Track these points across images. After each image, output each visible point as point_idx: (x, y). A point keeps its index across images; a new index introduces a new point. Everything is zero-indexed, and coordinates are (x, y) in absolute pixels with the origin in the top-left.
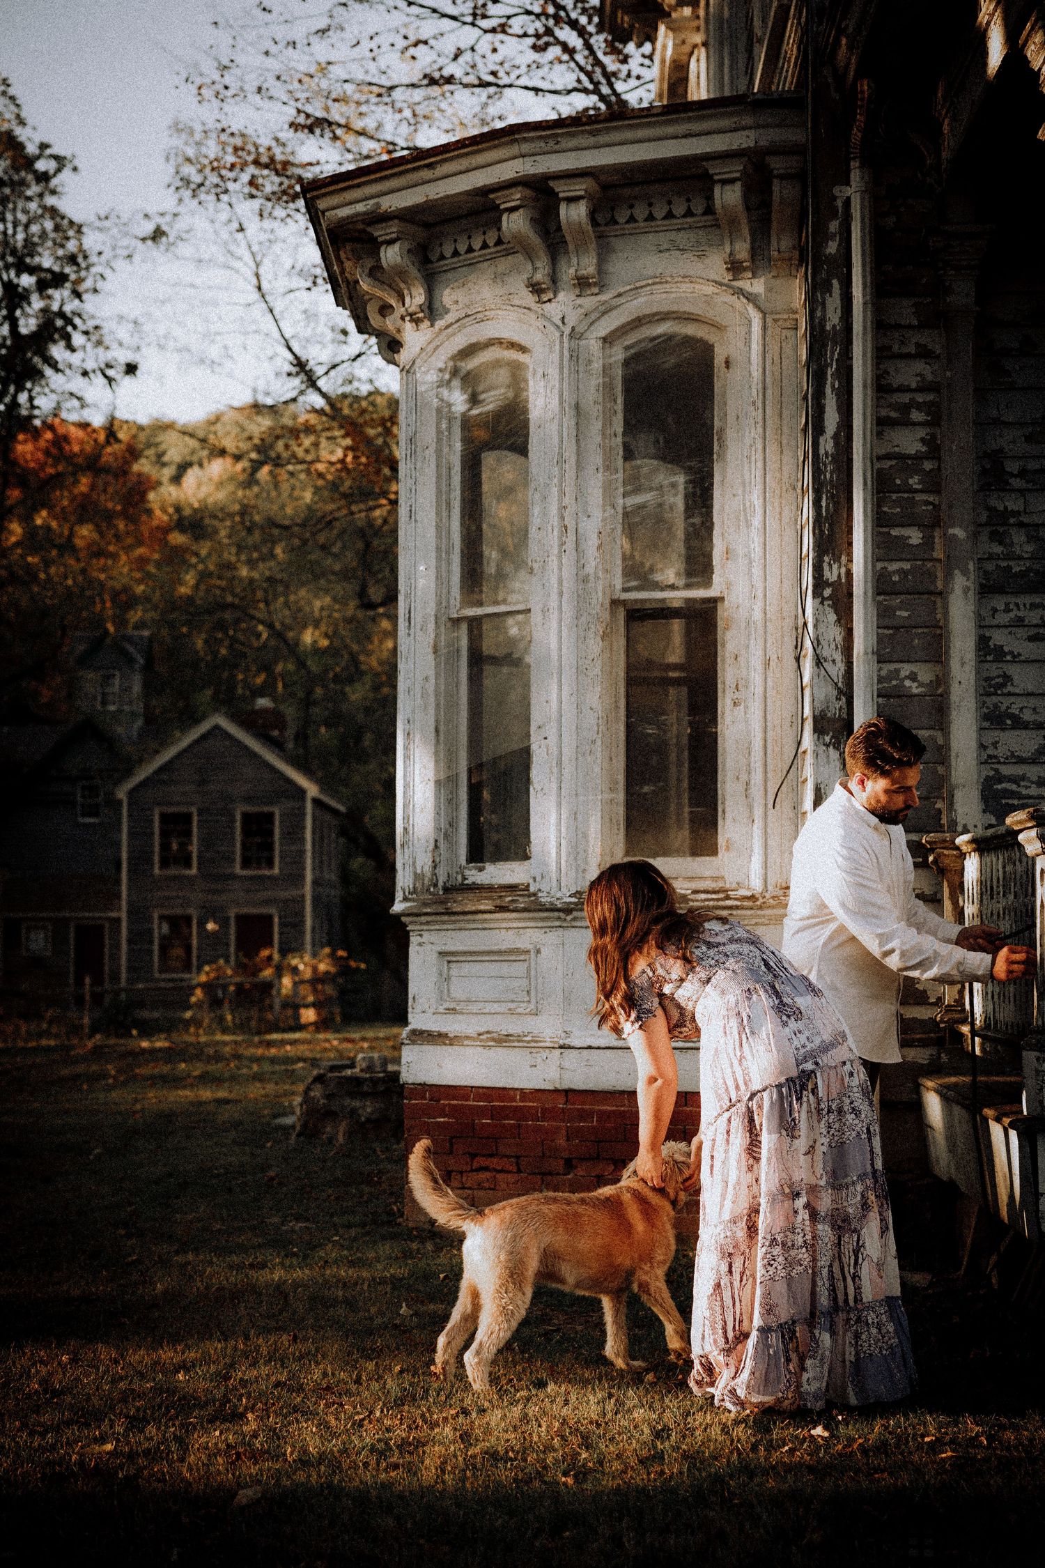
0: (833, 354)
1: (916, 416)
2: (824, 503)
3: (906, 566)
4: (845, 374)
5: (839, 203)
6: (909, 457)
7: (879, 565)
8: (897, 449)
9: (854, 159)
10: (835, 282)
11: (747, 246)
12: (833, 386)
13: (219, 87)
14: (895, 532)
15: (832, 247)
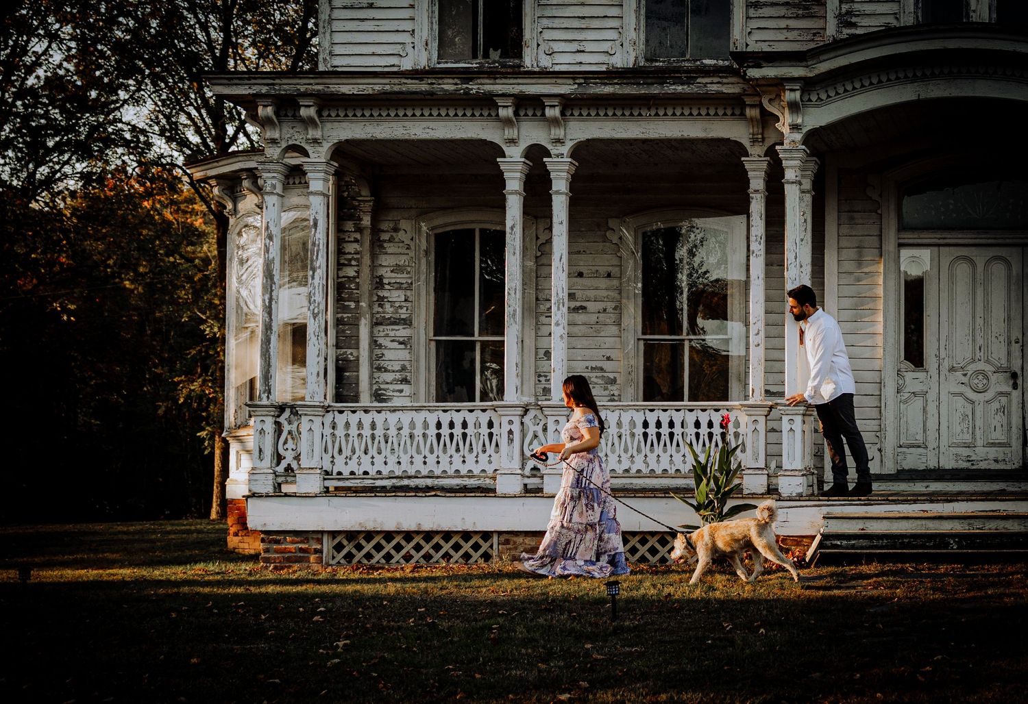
1: (353, 263)
3: (350, 315)
6: (350, 277)
7: (335, 315)
8: (346, 275)
14: (346, 303)
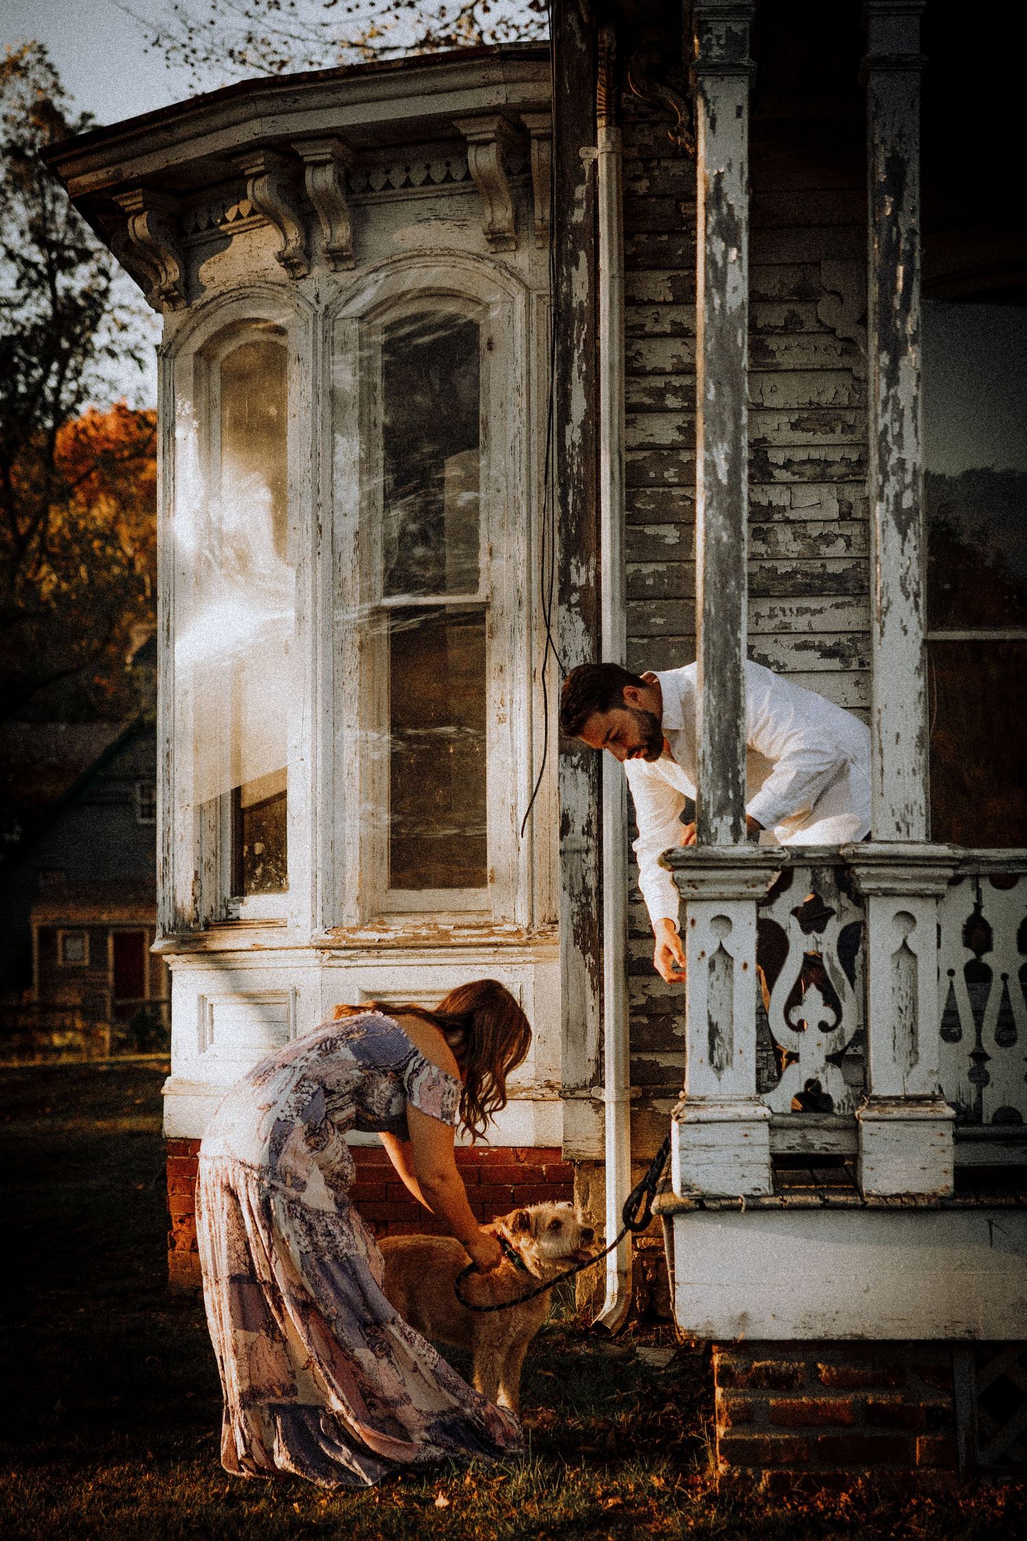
0: (580, 333)
1: (672, 401)
2: (570, 500)
3: (662, 568)
4: (593, 356)
5: (586, 166)
6: (663, 447)
7: (631, 568)
8: (651, 439)
9: (601, 116)
10: (582, 254)
11: (509, 215)
12: (580, 371)
13: (187, 51)
14: (649, 531)
15: (578, 216)
